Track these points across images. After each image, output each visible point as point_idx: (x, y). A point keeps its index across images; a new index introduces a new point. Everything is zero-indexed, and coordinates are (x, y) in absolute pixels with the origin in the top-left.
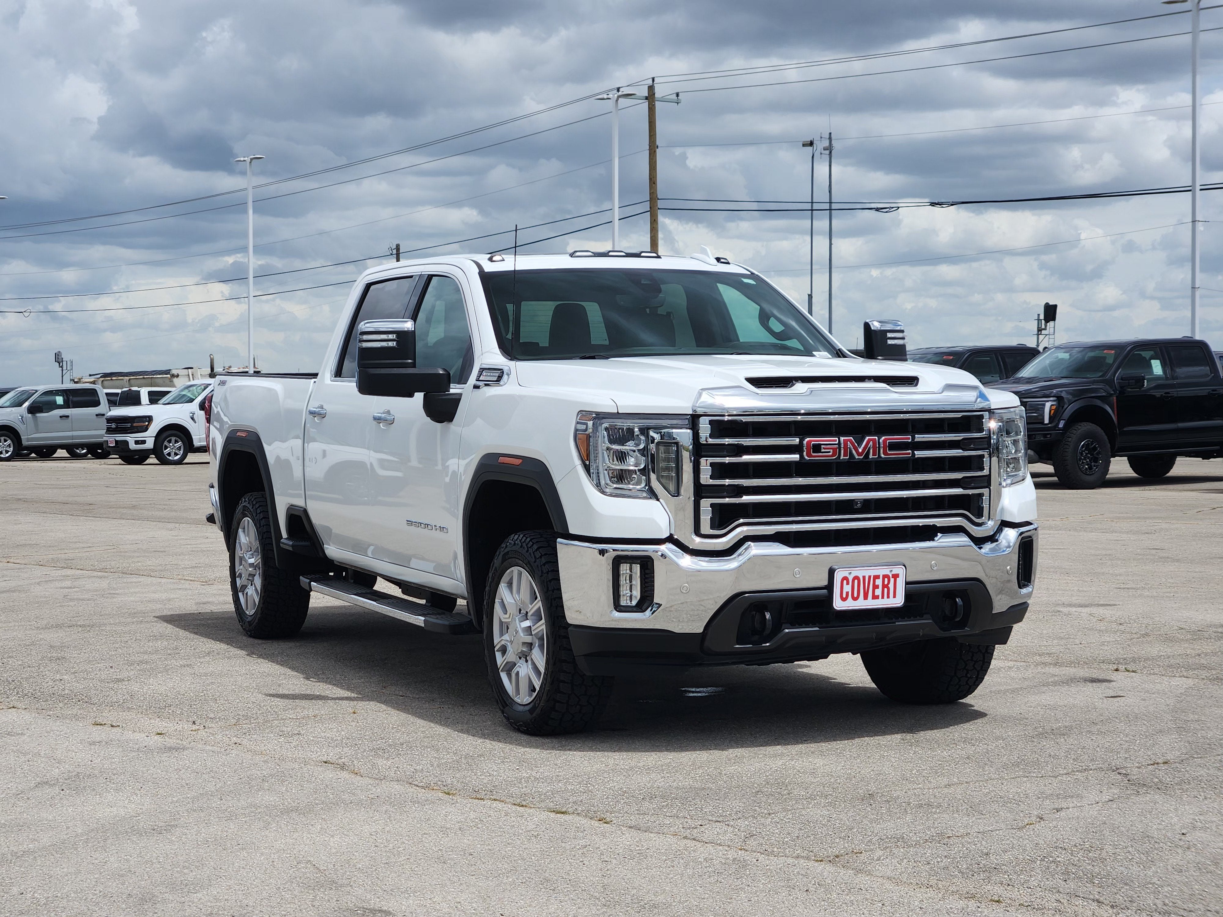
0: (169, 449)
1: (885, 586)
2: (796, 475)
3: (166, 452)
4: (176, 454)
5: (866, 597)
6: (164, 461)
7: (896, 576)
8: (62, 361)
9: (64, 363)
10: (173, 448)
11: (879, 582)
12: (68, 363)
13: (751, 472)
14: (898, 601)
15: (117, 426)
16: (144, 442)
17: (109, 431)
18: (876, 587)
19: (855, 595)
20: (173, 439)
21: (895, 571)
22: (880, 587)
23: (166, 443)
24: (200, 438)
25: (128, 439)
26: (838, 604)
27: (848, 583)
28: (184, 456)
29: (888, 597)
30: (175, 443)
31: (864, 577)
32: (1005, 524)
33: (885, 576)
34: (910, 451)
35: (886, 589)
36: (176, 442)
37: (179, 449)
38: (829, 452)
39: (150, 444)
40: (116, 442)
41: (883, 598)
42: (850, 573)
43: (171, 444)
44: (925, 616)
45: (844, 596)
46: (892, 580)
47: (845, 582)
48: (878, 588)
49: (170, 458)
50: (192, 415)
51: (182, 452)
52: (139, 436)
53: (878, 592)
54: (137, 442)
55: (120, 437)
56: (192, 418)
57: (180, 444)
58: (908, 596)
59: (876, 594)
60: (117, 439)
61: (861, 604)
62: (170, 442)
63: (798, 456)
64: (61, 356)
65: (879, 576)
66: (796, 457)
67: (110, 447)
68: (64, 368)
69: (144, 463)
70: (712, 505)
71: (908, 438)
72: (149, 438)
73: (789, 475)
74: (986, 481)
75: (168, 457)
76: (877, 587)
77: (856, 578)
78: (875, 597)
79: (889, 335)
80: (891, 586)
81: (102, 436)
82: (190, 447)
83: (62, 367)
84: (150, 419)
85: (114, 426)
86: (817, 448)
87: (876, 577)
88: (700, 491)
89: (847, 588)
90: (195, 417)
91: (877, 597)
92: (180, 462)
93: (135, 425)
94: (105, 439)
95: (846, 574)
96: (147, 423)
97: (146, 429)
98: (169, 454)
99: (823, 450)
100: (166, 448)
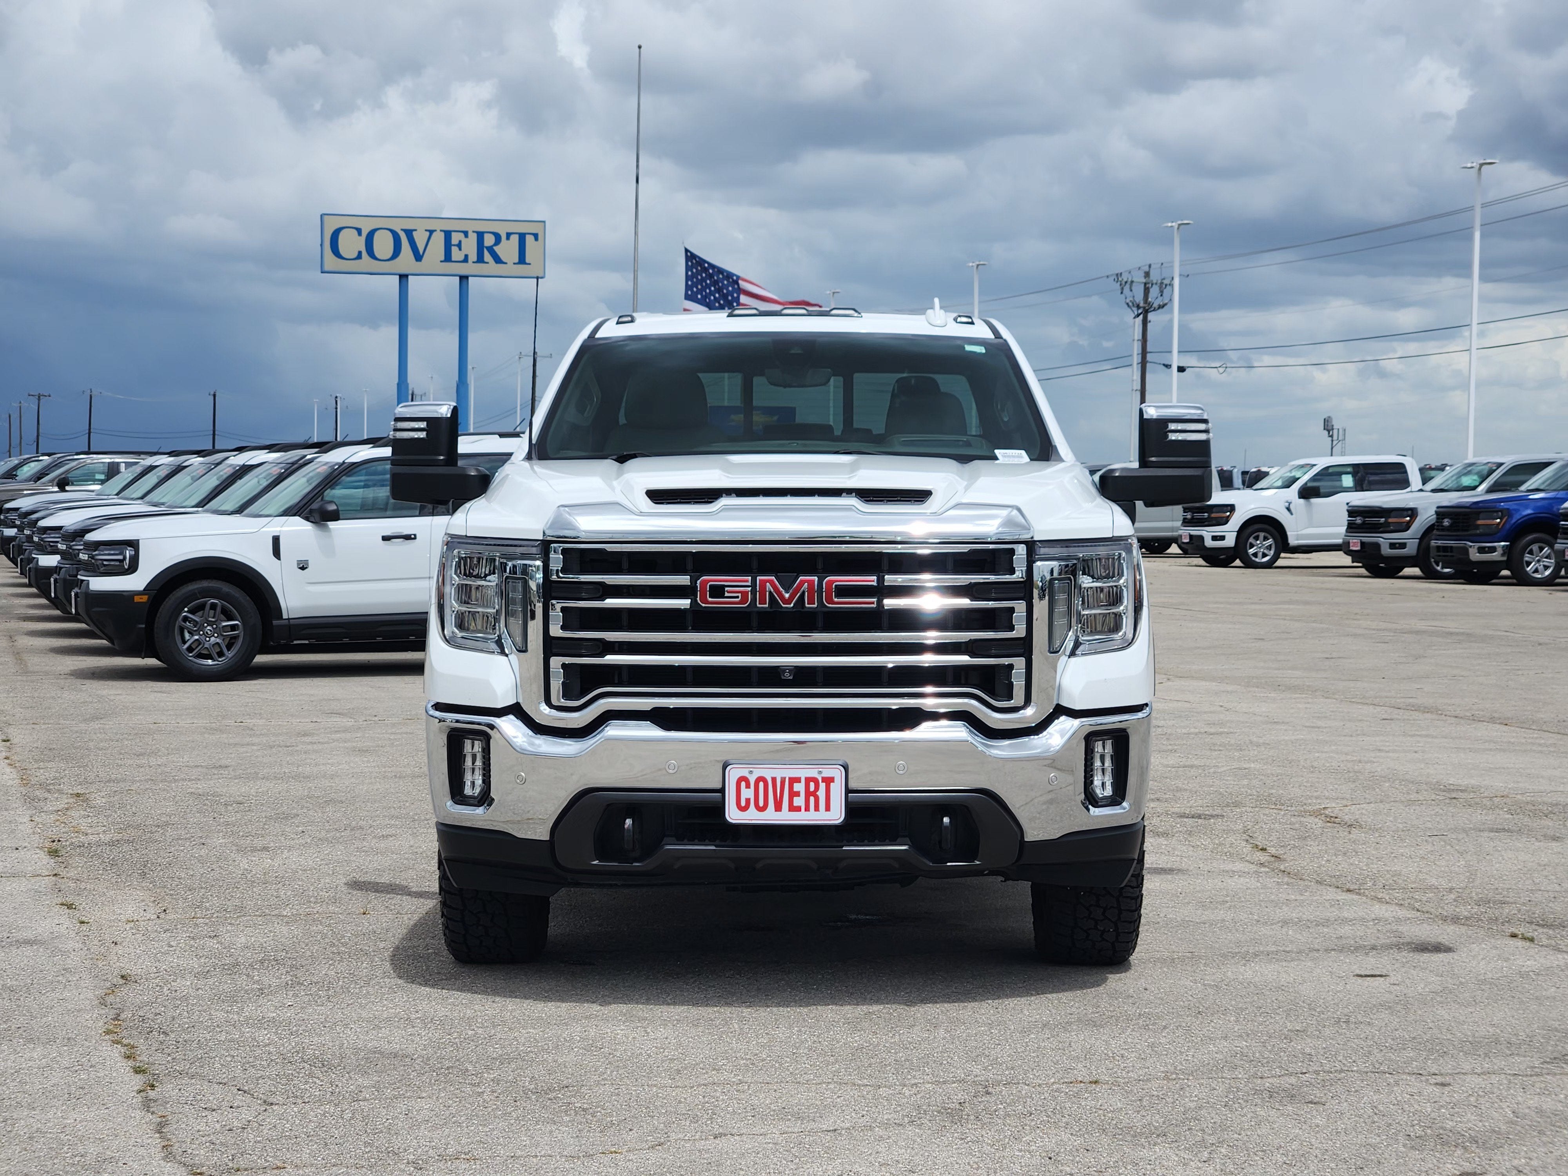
0: (1255, 548)
1: (808, 794)
2: (692, 629)
3: (1251, 551)
4: (1264, 555)
5: (778, 808)
6: (1249, 564)
7: (829, 781)
8: (1333, 429)
9: (1335, 432)
10: (1261, 547)
11: (799, 787)
12: (1341, 431)
13: (625, 622)
14: (836, 815)
15: (1193, 516)
16: (1222, 538)
17: (1186, 522)
18: (793, 794)
19: (761, 804)
20: (1262, 535)
21: (827, 773)
22: (803, 794)
23: (1251, 540)
24: (1298, 535)
25: (1204, 533)
26: (733, 815)
27: (748, 786)
28: (1276, 557)
29: (817, 808)
30: (1264, 541)
31: (774, 780)
32: (1060, 711)
33: (808, 780)
34: (875, 600)
35: (812, 799)
36: (1265, 539)
37: (1269, 548)
38: (738, 597)
39: (1230, 541)
40: (1191, 536)
41: (807, 809)
42: (751, 772)
43: (1258, 542)
44: (899, 840)
45: (743, 804)
46: (822, 786)
47: (743, 784)
48: (799, 796)
49: (1257, 560)
50: (1287, 504)
51: (1272, 552)
52: (1218, 530)
53: (799, 801)
54: (1215, 538)
55: (1195, 531)
56: (1288, 509)
57: (1270, 541)
58: (852, 809)
59: (795, 804)
60: (1193, 533)
61: (771, 817)
62: (1257, 538)
63: (688, 601)
64: (1331, 422)
65: (800, 778)
66: (684, 603)
67: (1184, 543)
68: (1335, 437)
69: (1232, 565)
70: (564, 666)
71: (871, 580)
72: (1229, 533)
73: (683, 629)
74: (1024, 647)
75: (1254, 558)
76: (798, 794)
77: (761, 779)
78: (793, 808)
79: (1172, 426)
80: (821, 793)
81: (1178, 529)
82: (1283, 545)
83: (1332, 436)
84: (1231, 508)
85: (1189, 517)
86: (718, 591)
87: (794, 780)
88: (551, 646)
89: (747, 793)
90: (1292, 507)
91: (798, 809)
92: (1269, 565)
93: (1213, 515)
94: (1180, 532)
95: (744, 773)
96: (1228, 514)
97: (1226, 521)
98: (1255, 555)
99: (727, 594)
100: (1252, 546)
